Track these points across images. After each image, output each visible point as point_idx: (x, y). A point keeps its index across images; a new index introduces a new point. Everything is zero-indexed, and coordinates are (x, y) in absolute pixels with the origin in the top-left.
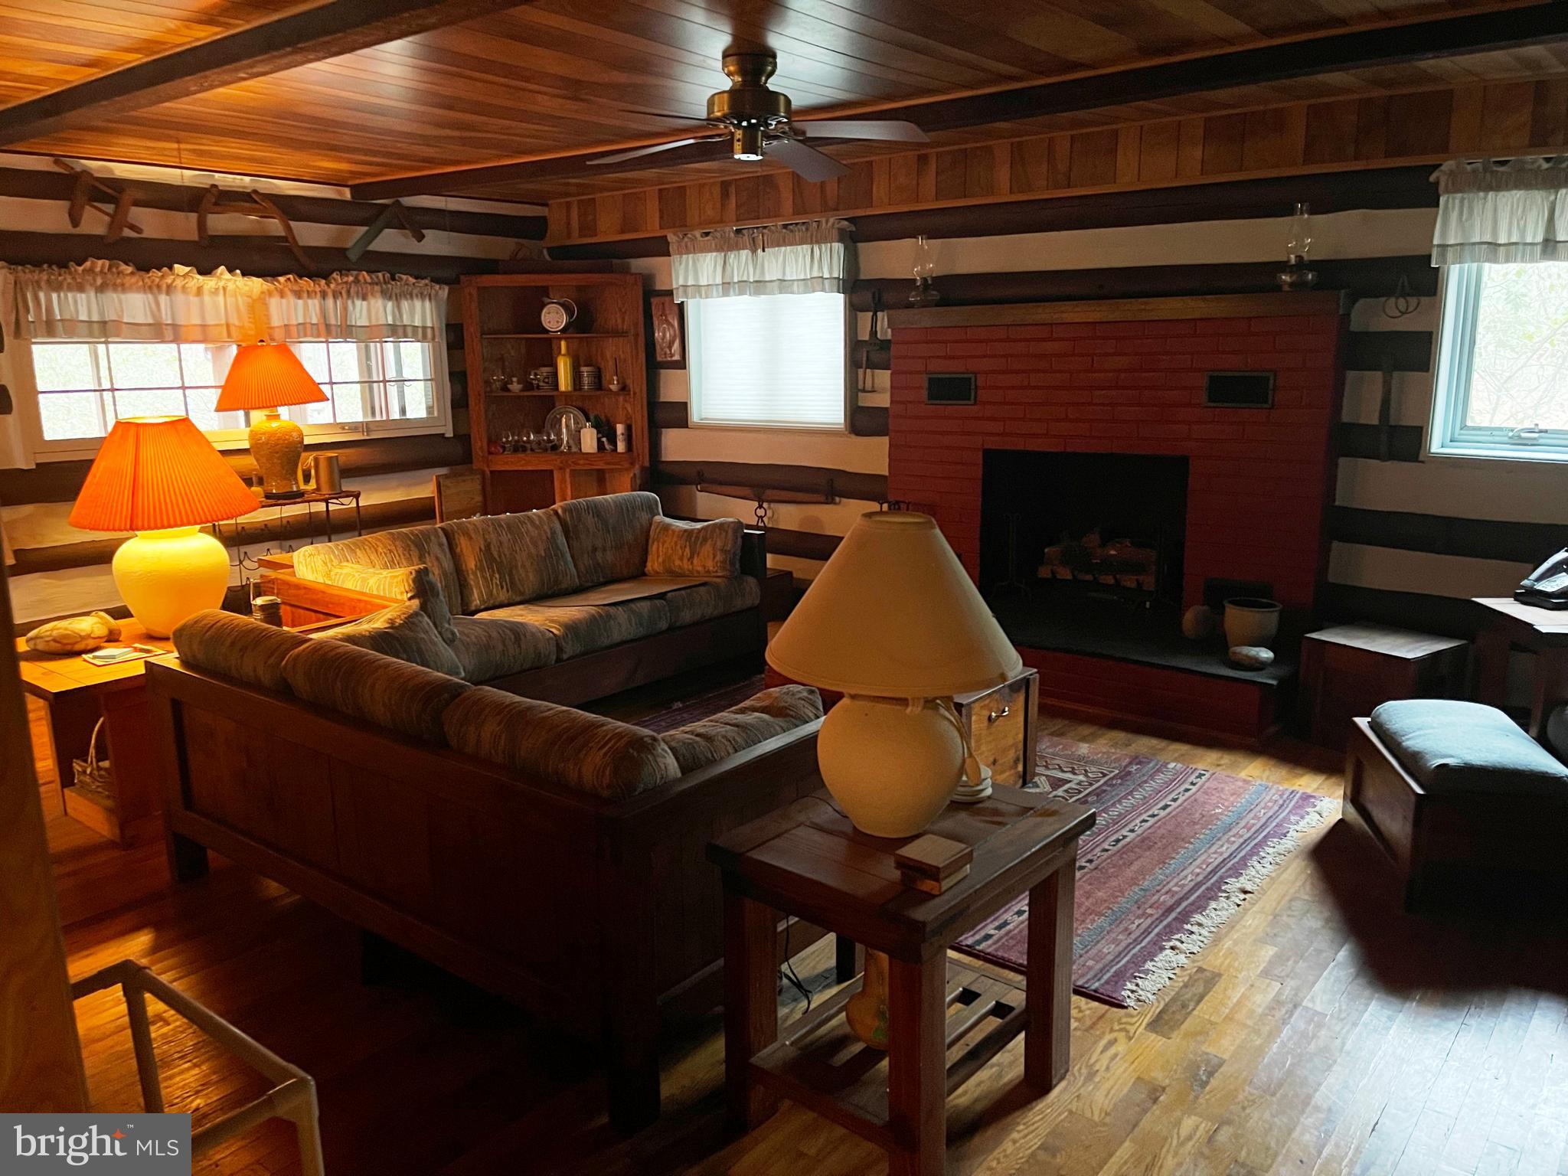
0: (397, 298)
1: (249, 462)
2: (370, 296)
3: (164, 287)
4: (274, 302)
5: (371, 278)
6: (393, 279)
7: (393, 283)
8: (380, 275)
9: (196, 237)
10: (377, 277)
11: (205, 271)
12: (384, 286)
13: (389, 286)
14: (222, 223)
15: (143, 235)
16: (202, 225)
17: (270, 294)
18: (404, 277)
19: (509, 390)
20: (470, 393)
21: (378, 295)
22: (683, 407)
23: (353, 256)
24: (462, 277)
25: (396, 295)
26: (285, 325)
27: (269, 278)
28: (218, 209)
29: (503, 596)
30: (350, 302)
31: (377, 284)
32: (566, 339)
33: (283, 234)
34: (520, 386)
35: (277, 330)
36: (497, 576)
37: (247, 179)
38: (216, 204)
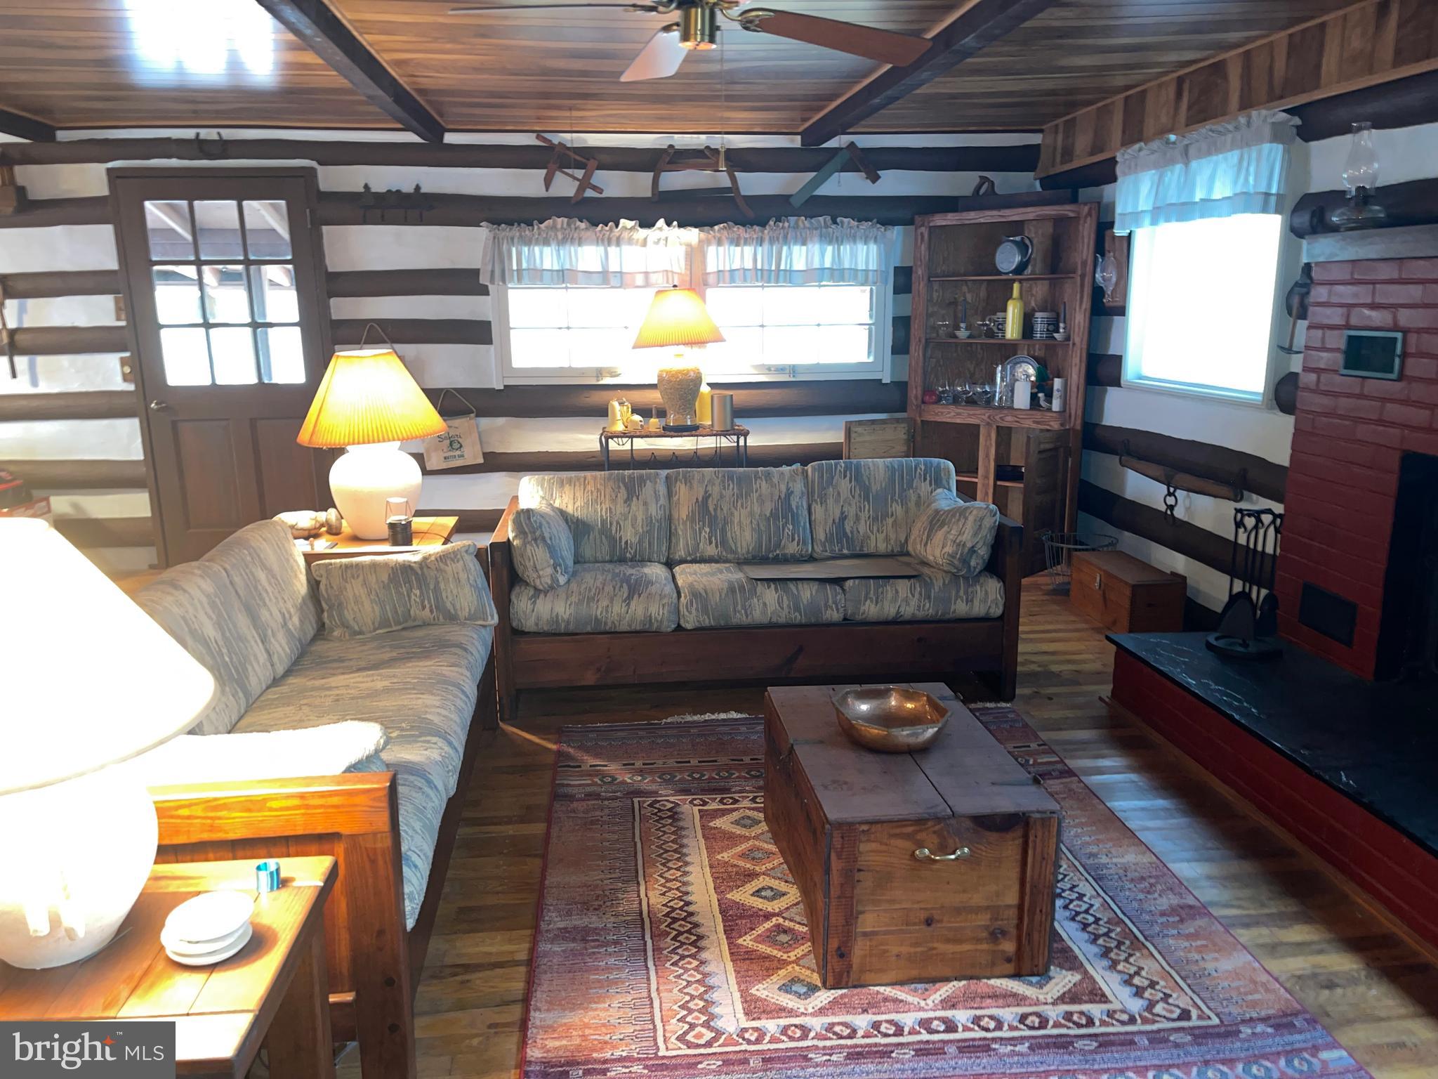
0: (837, 241)
1: (655, 397)
2: (809, 242)
3: (614, 239)
4: (712, 250)
5: (811, 223)
6: (835, 222)
7: (833, 226)
8: (821, 219)
9: (649, 194)
10: (819, 221)
11: (647, 224)
12: (824, 230)
13: (830, 230)
14: (675, 180)
15: (604, 195)
16: (655, 182)
17: (709, 243)
18: (846, 220)
19: (956, 337)
20: (912, 336)
21: (816, 239)
22: (1118, 360)
23: (796, 203)
24: (916, 217)
25: (837, 238)
26: (719, 271)
27: (706, 228)
28: (669, 166)
29: (711, 551)
30: (785, 248)
31: (816, 229)
32: (1020, 281)
33: (730, 185)
34: (967, 333)
35: (711, 277)
36: (707, 530)
37: (703, 137)
38: (669, 163)
